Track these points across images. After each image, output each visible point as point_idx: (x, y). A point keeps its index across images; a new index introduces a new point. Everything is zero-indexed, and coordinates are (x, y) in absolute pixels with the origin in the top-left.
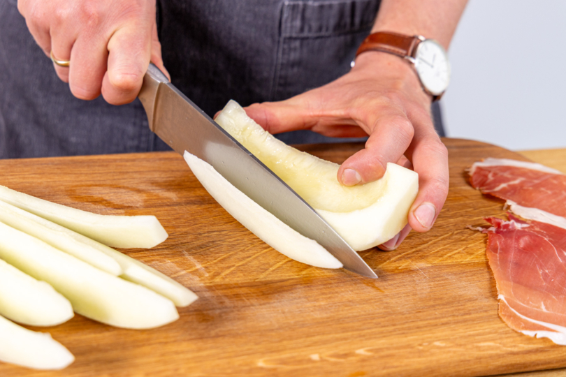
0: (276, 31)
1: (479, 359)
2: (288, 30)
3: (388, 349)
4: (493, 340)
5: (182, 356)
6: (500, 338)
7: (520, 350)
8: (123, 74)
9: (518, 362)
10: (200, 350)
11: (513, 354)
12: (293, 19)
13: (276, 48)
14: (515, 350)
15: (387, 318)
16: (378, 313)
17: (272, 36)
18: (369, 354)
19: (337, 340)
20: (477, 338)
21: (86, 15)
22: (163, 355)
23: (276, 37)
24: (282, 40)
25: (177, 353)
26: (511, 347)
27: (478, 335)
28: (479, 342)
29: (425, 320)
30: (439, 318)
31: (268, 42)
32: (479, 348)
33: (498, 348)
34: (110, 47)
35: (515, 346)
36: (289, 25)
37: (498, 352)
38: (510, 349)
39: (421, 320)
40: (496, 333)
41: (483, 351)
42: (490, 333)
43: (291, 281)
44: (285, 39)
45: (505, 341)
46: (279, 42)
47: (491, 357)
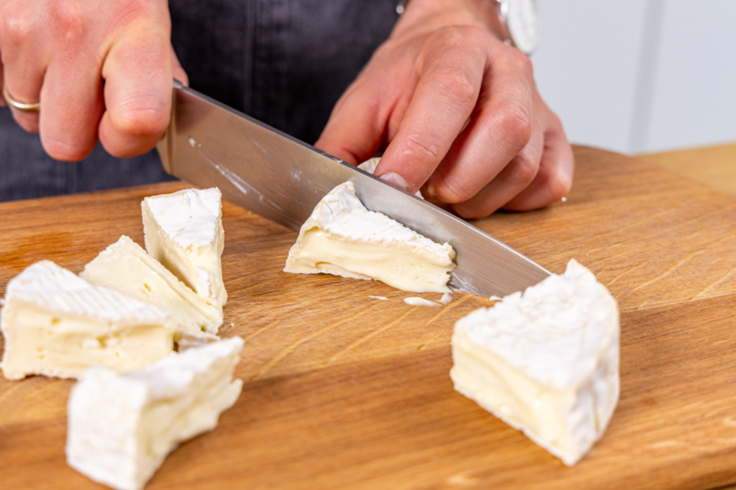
1: (655, 471)
3: (503, 470)
4: (674, 436)
6: (685, 432)
7: (720, 448)
8: (133, 110)
9: (718, 470)
11: (709, 456)
14: (711, 449)
18: (473, 482)
19: (412, 464)
20: (647, 435)
21: (60, 23)
26: (704, 444)
27: (648, 430)
28: (652, 441)
32: (653, 453)
33: (683, 449)
34: (105, 73)
35: (710, 443)
37: (684, 455)
38: (703, 449)
40: (675, 423)
41: (661, 456)
42: (665, 425)
43: (314, 375)
45: (693, 436)
47: (674, 465)
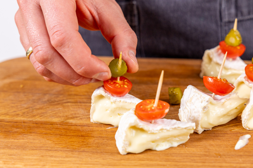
0: (218, 18)
2: (227, 16)
5: (53, 159)
10: (67, 157)
12: (229, 9)
13: (220, 30)
15: (202, 158)
16: (198, 154)
17: (216, 22)
22: (42, 156)
23: (219, 23)
24: (223, 24)
25: (52, 156)
29: (229, 163)
30: (240, 163)
31: (214, 26)
36: (226, 13)
39: (226, 163)
44: (225, 23)
46: (221, 26)
